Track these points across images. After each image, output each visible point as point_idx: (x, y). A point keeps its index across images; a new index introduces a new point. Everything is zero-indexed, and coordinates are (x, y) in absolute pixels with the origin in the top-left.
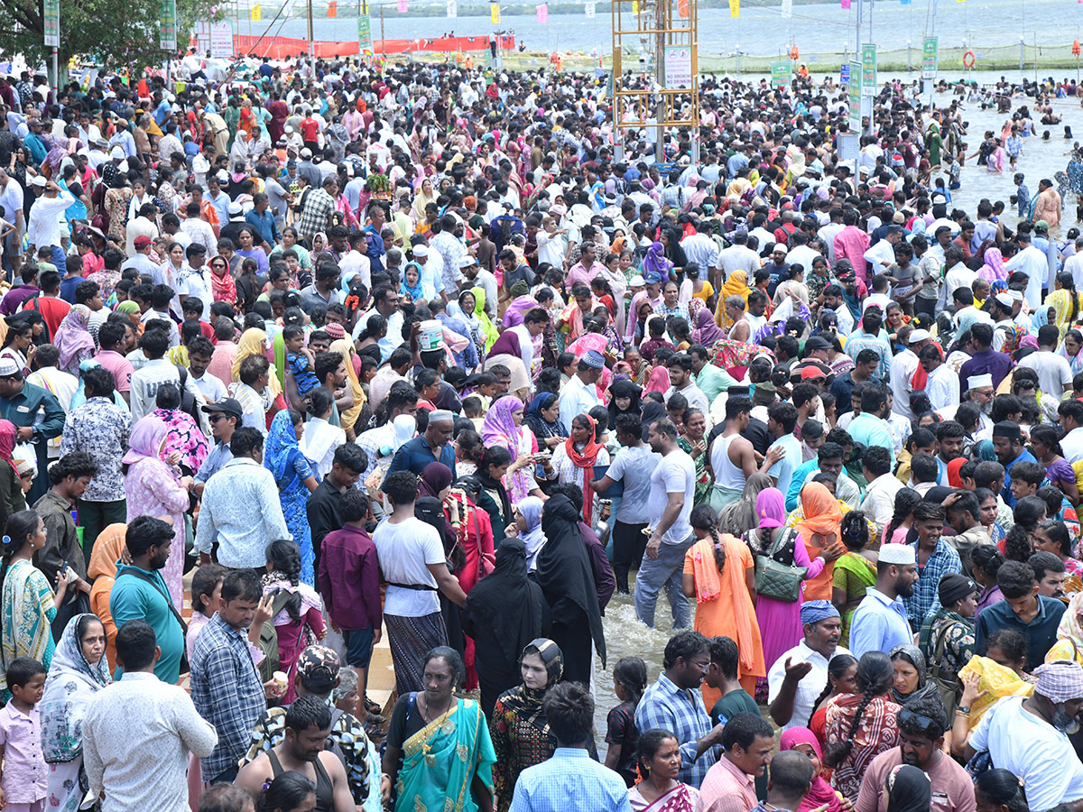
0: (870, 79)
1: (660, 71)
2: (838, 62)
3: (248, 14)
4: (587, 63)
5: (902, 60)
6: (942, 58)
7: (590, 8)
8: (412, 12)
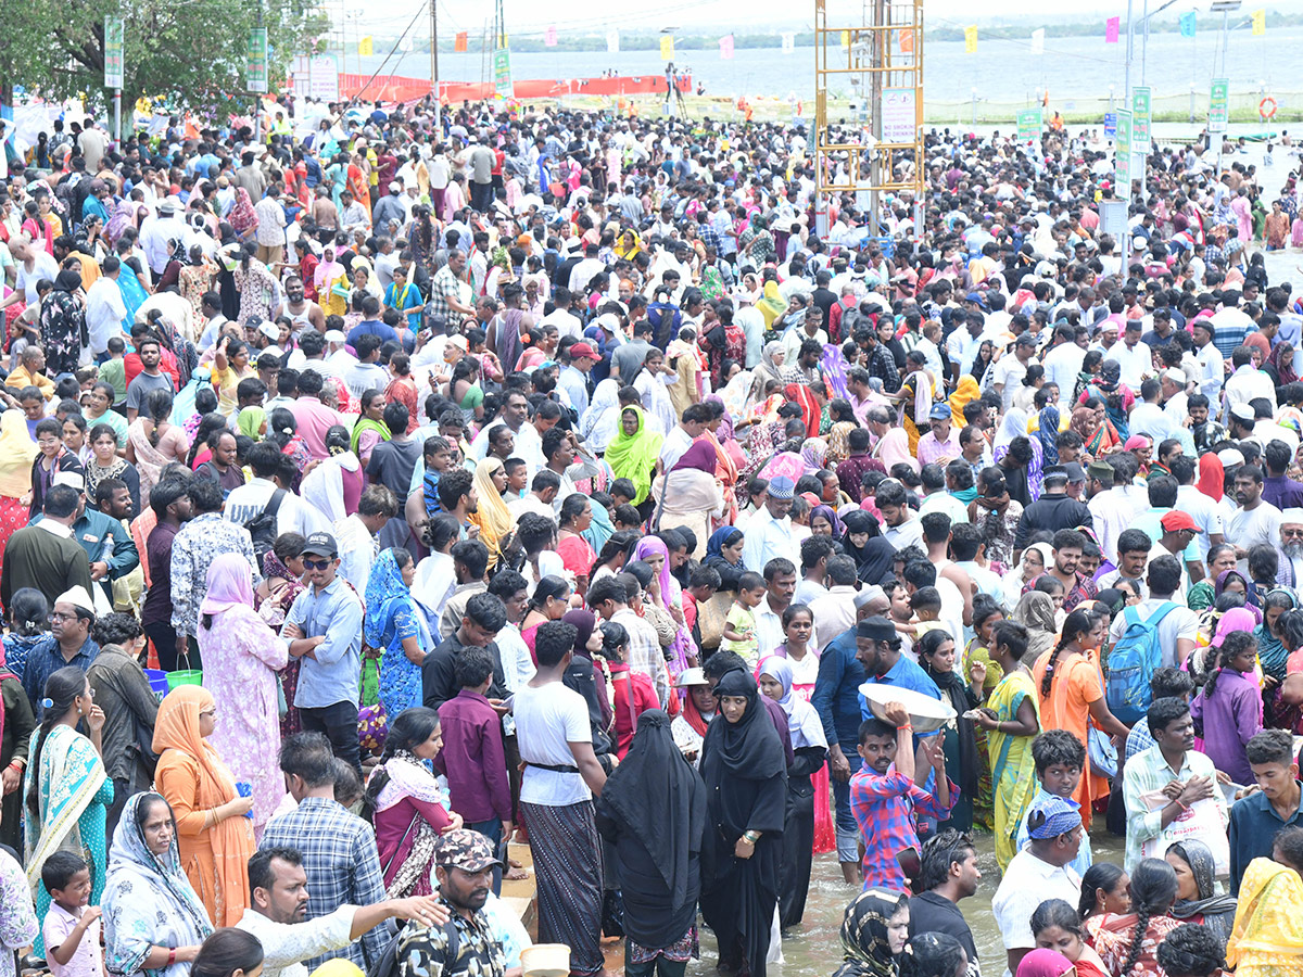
0: (1141, 132)
1: (875, 120)
2: (1101, 110)
3: (356, 48)
4: (783, 110)
5: (1183, 107)
6: (1233, 106)
7: (788, 41)
8: (562, 46)
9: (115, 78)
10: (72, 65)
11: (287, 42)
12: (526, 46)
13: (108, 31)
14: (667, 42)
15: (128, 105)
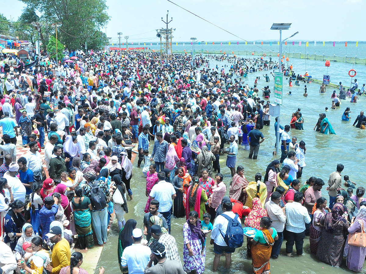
0: (195, 54)
1: (167, 52)
2: (191, 52)
3: (112, 45)
4: (157, 51)
5: (199, 52)
6: (204, 52)
7: (158, 44)
8: (133, 44)
9: (86, 48)
10: (82, 47)
11: (104, 44)
12: (129, 44)
13: (85, 43)
14: (145, 44)
15: (87, 51)
